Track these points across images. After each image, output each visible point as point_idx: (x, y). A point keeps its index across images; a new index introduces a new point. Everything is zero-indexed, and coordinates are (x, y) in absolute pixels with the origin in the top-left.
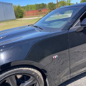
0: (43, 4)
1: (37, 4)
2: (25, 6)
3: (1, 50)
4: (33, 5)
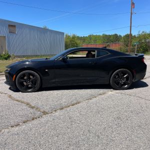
1: (106, 35)
2: (86, 37)
3: (27, 63)
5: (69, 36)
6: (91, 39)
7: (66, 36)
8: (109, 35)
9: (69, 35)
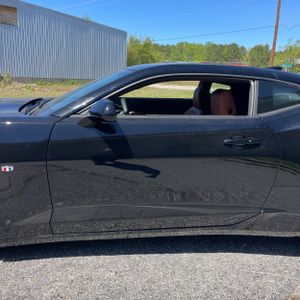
0: (235, 45)
1: (214, 46)
2: (173, 46)
4: (201, 46)
5: (137, 41)
6: (181, 52)
7: (132, 40)
8: (221, 46)
9: (139, 38)
